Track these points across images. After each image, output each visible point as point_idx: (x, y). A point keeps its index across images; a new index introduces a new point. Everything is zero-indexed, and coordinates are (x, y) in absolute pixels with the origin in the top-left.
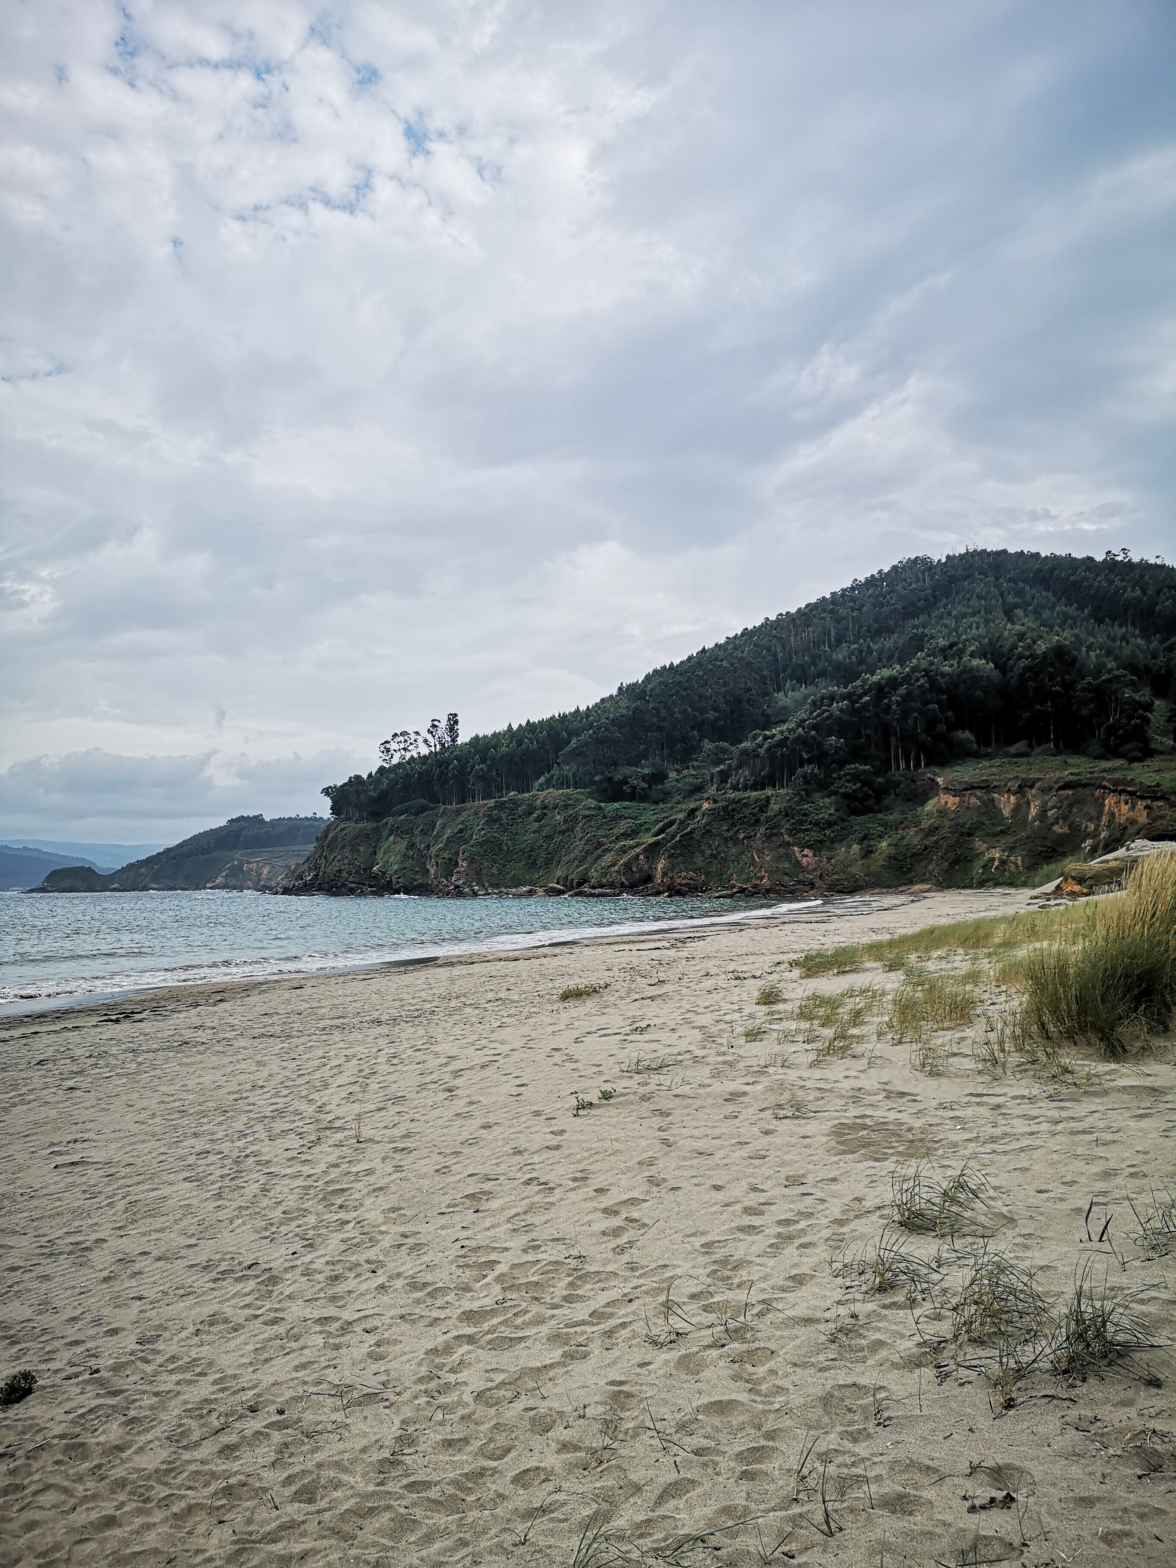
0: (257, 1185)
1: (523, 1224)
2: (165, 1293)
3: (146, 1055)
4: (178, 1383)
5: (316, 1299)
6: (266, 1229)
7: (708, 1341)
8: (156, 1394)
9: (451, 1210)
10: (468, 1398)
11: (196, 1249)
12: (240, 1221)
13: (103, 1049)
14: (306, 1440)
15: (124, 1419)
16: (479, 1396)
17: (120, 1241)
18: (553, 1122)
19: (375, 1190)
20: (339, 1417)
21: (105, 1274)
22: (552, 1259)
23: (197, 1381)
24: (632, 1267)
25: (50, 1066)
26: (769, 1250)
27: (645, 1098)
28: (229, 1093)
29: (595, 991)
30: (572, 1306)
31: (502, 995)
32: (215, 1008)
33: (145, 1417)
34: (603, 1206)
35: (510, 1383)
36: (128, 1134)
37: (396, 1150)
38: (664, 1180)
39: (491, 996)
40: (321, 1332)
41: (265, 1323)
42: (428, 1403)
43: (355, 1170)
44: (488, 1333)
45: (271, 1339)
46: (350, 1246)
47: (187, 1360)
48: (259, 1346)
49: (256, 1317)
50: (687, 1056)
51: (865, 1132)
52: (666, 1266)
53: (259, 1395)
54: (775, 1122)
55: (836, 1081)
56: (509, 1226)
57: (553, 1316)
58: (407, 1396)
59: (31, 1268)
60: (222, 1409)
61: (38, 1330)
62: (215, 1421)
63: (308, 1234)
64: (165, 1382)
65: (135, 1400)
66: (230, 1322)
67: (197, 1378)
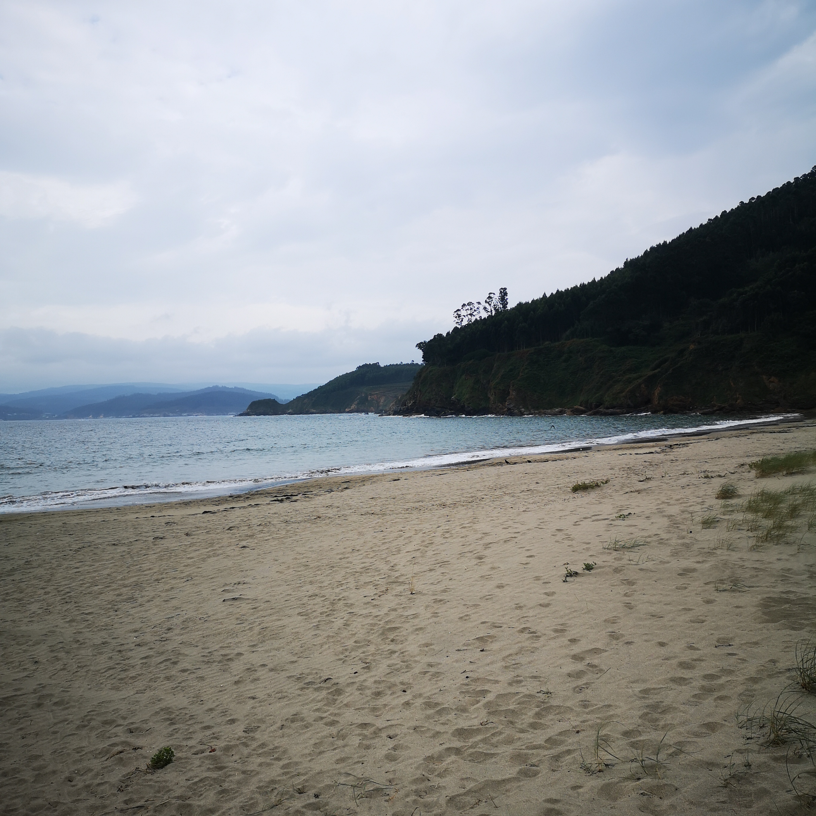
0: (342, 620)
1: (513, 662)
2: (269, 695)
3: (294, 525)
4: (260, 765)
5: (363, 709)
6: (342, 653)
7: (627, 774)
8: (244, 772)
9: (465, 648)
10: (443, 801)
11: (296, 664)
12: (327, 646)
13: (269, 520)
15: (220, 789)
16: (451, 800)
17: (252, 655)
18: (548, 585)
19: (417, 630)
20: (352, 805)
21: (237, 678)
22: (527, 692)
23: (273, 765)
24: (585, 704)
25: (235, 531)
26: (692, 699)
27: (617, 570)
28: (338, 554)
29: (597, 485)
30: (535, 731)
31: (532, 487)
32: (342, 493)
33: (232, 789)
34: (573, 653)
35: (475, 792)
36: (271, 580)
37: (436, 601)
38: (623, 635)
39: (524, 487)
40: (359, 735)
41: (326, 724)
42: (415, 801)
43: (406, 614)
44: (471, 747)
45: (327, 737)
46: (393, 670)
47: (271, 747)
48: (318, 741)
49: (322, 718)
50: (655, 538)
51: (787, 606)
52: (609, 706)
53: (306, 781)
54: (716, 594)
55: (770, 563)
56: (503, 664)
57: (520, 738)
58: (402, 793)
59: (194, 671)
60: (281, 789)
61: (188, 716)
62: (273, 799)
63: (368, 659)
64: (253, 763)
65: (230, 775)
66: (305, 721)
67: (273, 762)
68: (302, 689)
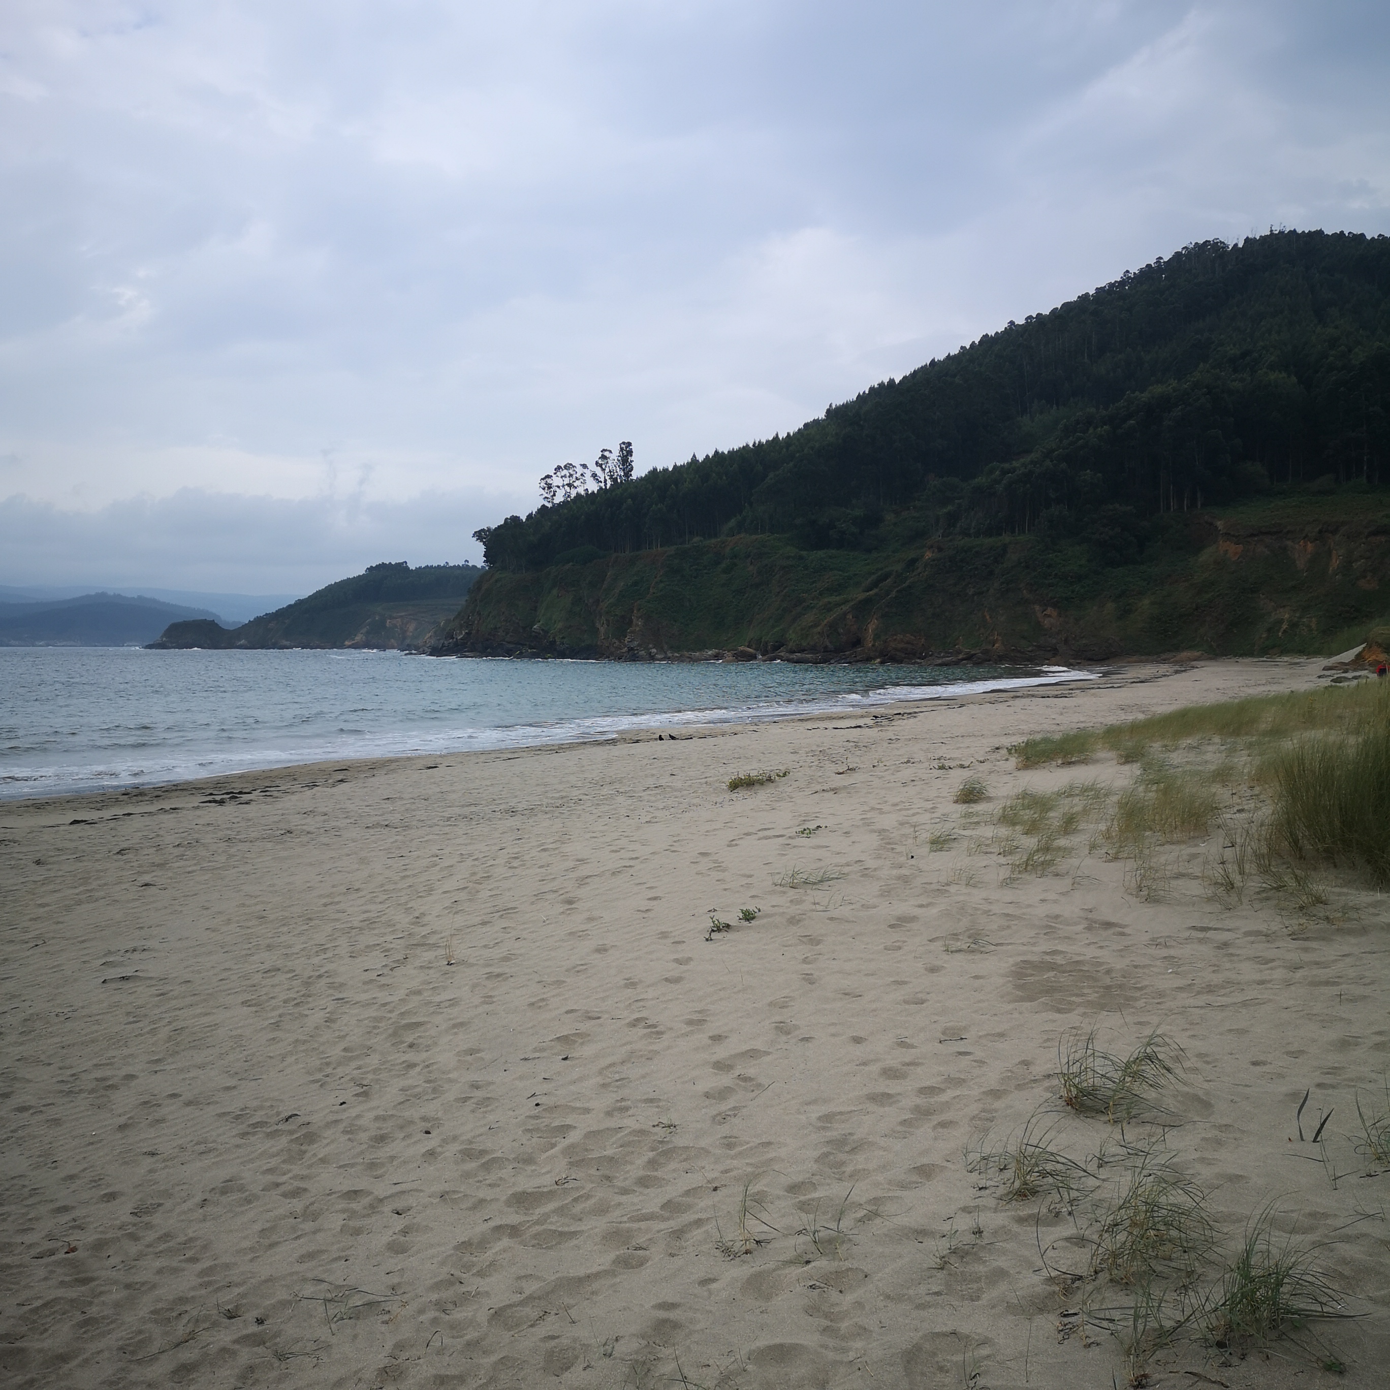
0: (322, 1014)
1: (617, 1077)
2: (182, 1148)
3: (242, 846)
4: (160, 1271)
5: (352, 1165)
6: (320, 1070)
7: (790, 1255)
8: (128, 1286)
9: (537, 1055)
10: (482, 1317)
11: (235, 1092)
12: (294, 1058)
13: (196, 836)
14: (276, 1363)
15: (81, 1318)
16: (497, 1315)
17: (154, 1077)
18: (680, 947)
19: (455, 1026)
20: (323, 1333)
21: (122, 1120)
22: (637, 1126)
23: (183, 1270)
24: (729, 1143)
25: (130, 856)
26: (899, 1128)
27: (793, 921)
28: (320, 896)
29: (770, 780)
30: (647, 1191)
31: (662, 782)
32: (334, 790)
33: (103, 1318)
34: (715, 1058)
35: (539, 1298)
36: (195, 943)
37: (490, 976)
38: (796, 1027)
39: (651, 782)
40: (343, 1211)
41: (285, 1195)
42: (435, 1321)
43: (437, 999)
44: (537, 1223)
45: (285, 1217)
46: (410, 1097)
47: (182, 1239)
48: (268, 1225)
49: (277, 1185)
50: (856, 867)
51: (1052, 974)
52: (769, 1143)
53: (243, 1296)
54: (946, 957)
55: (1029, 906)
56: (599, 1080)
57: (619, 1204)
58: (411, 1309)
59: (42, 1109)
60: (195, 1313)
61: (26, 1190)
62: (181, 1329)
63: (366, 1078)
64: (145, 1269)
65: (101, 1293)
66: (246, 1191)
67: (183, 1265)
68: (244, 1135)
